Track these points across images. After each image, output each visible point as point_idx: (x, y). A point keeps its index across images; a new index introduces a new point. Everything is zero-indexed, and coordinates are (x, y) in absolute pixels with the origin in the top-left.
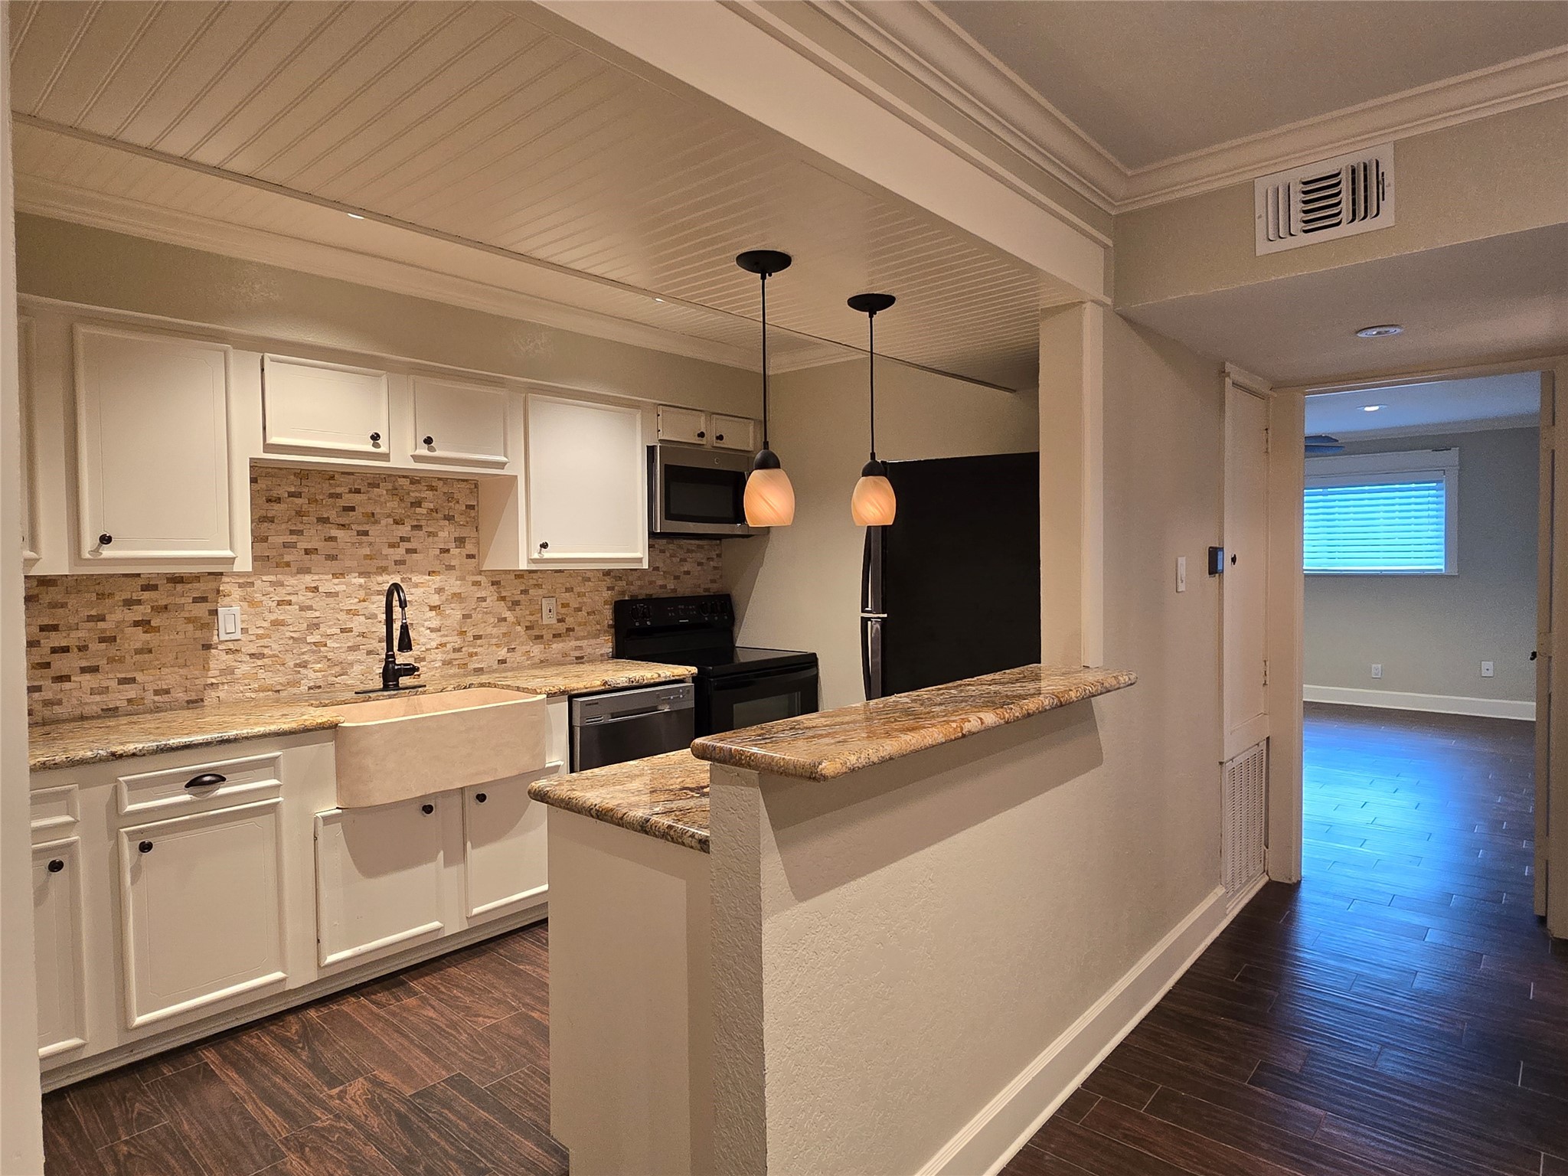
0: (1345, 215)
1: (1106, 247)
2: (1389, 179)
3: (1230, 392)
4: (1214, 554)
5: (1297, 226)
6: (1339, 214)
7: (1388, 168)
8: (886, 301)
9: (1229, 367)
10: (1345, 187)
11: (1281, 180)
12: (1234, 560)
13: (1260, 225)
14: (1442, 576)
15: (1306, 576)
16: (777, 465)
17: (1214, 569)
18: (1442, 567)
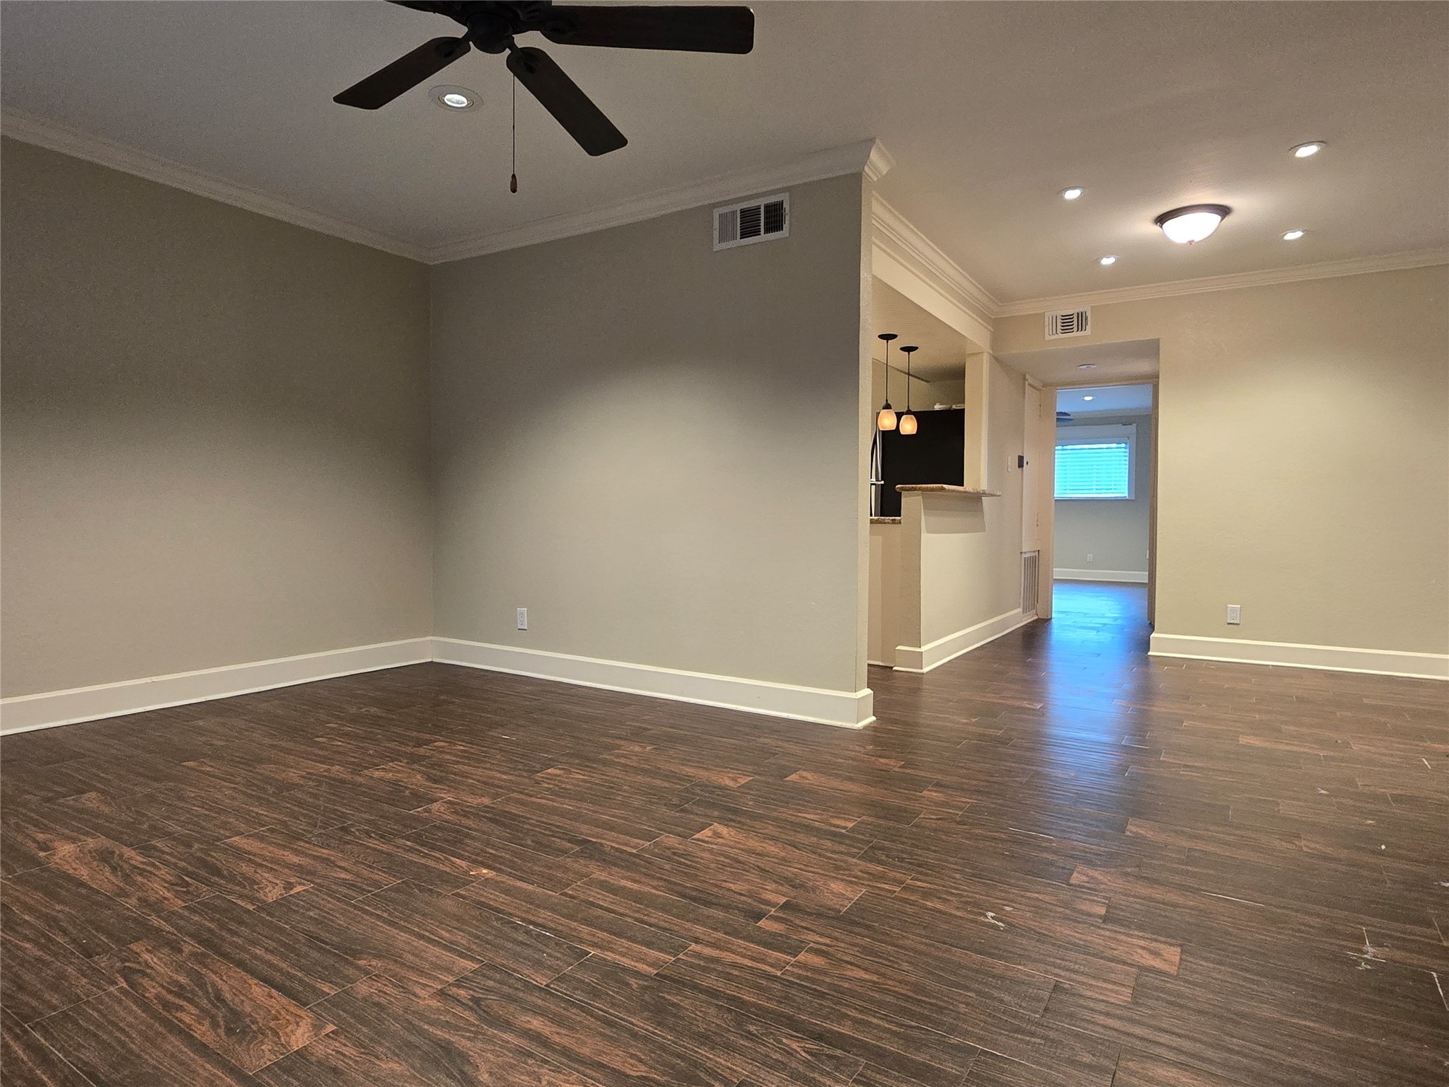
0: (1075, 329)
1: (990, 331)
2: (1089, 319)
3: (1027, 386)
4: (1021, 459)
5: (1059, 331)
6: (1072, 325)
7: (1089, 314)
8: (914, 349)
9: (1027, 377)
10: (1075, 319)
11: (1054, 314)
12: (1027, 463)
13: (1047, 329)
14: (1127, 500)
15: (1056, 500)
16: (891, 408)
17: (1021, 465)
18: (1126, 495)
